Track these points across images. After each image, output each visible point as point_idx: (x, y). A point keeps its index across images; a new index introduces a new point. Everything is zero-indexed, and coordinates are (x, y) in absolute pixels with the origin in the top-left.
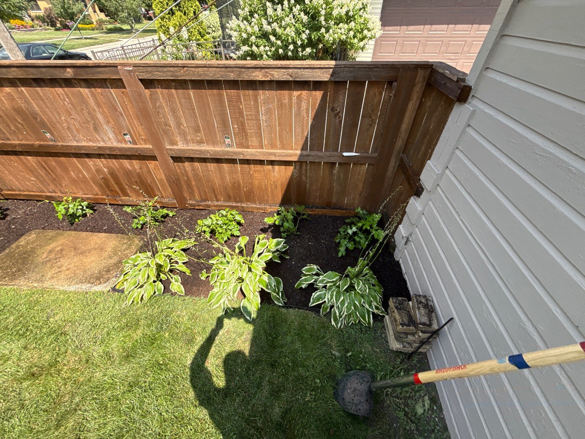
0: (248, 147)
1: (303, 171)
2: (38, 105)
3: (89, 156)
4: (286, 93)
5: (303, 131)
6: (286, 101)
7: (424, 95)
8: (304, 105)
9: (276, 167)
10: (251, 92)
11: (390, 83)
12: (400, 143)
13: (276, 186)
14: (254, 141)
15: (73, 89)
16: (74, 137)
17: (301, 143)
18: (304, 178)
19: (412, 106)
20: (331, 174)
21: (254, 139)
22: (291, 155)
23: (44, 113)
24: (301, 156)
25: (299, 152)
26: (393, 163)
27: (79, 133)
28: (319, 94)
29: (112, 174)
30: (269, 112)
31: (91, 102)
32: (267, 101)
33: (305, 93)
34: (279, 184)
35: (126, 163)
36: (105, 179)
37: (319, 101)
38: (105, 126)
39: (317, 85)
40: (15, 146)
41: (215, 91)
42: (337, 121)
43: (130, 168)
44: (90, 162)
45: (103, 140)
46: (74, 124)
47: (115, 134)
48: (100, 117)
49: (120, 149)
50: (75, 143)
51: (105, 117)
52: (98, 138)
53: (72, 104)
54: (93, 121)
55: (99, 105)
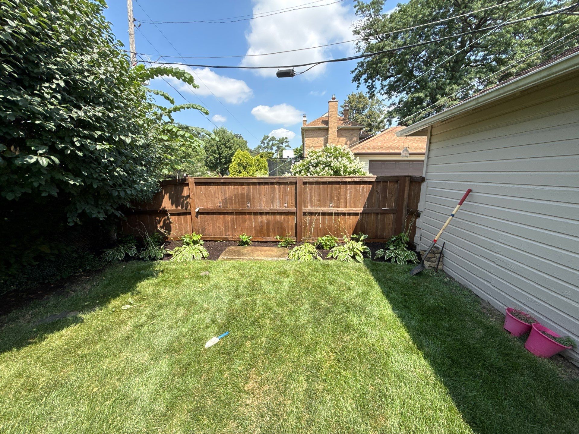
0: (340, 207)
1: (364, 218)
2: (253, 192)
3: (261, 214)
4: (358, 186)
5: (364, 200)
6: (358, 188)
7: (410, 185)
8: (365, 190)
9: (351, 217)
10: (344, 186)
11: (397, 182)
12: (405, 203)
13: (350, 227)
14: (342, 205)
15: (273, 186)
16: (260, 205)
17: (363, 205)
18: (364, 222)
19: (407, 189)
20: (377, 219)
21: (343, 204)
22: (359, 210)
23: (253, 195)
24: (363, 210)
25: (362, 209)
26: (404, 212)
27: (263, 203)
28: (371, 186)
29: (268, 223)
30: (351, 193)
31: (277, 191)
32: (350, 189)
33: (365, 186)
34: (351, 225)
35: (278, 217)
36: (262, 226)
37: (371, 188)
38: (278, 200)
39: (370, 183)
40: (229, 210)
41: (330, 186)
42: (378, 195)
43: (279, 220)
44: (259, 218)
45: (273, 207)
46: (264, 199)
47: (280, 203)
48: (277, 196)
49: (280, 210)
50: (259, 208)
51: (280, 196)
52: (271, 205)
53: (268, 191)
54: (274, 198)
55: (279, 192)
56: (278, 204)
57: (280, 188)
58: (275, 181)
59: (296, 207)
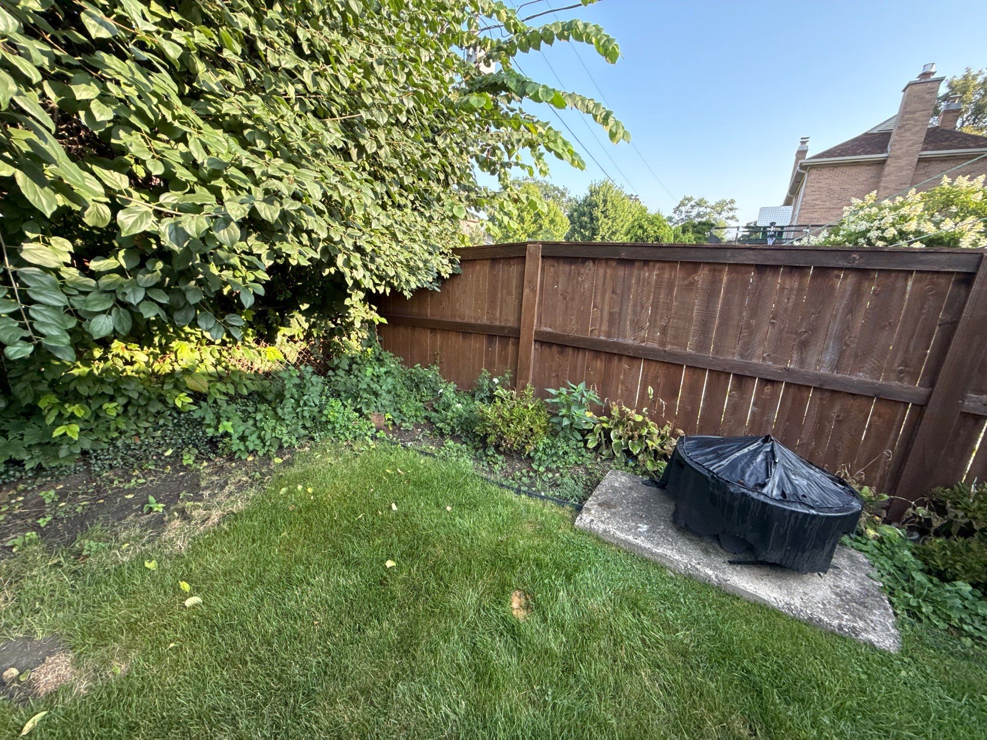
15: (826, 280)
27: (762, 344)
38: (831, 343)
45: (802, 362)
46: (767, 331)
47: (841, 354)
48: (835, 327)
49: (836, 381)
50: (737, 358)
51: (846, 327)
52: (795, 357)
53: (796, 304)
54: (813, 330)
55: (851, 309)
56: (828, 357)
57: (857, 293)
58: (842, 263)
59: (932, 383)
